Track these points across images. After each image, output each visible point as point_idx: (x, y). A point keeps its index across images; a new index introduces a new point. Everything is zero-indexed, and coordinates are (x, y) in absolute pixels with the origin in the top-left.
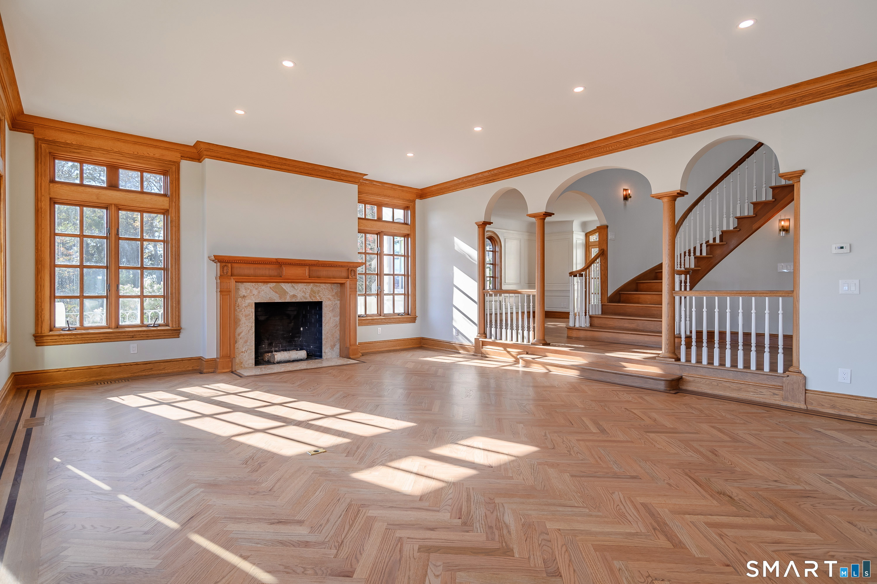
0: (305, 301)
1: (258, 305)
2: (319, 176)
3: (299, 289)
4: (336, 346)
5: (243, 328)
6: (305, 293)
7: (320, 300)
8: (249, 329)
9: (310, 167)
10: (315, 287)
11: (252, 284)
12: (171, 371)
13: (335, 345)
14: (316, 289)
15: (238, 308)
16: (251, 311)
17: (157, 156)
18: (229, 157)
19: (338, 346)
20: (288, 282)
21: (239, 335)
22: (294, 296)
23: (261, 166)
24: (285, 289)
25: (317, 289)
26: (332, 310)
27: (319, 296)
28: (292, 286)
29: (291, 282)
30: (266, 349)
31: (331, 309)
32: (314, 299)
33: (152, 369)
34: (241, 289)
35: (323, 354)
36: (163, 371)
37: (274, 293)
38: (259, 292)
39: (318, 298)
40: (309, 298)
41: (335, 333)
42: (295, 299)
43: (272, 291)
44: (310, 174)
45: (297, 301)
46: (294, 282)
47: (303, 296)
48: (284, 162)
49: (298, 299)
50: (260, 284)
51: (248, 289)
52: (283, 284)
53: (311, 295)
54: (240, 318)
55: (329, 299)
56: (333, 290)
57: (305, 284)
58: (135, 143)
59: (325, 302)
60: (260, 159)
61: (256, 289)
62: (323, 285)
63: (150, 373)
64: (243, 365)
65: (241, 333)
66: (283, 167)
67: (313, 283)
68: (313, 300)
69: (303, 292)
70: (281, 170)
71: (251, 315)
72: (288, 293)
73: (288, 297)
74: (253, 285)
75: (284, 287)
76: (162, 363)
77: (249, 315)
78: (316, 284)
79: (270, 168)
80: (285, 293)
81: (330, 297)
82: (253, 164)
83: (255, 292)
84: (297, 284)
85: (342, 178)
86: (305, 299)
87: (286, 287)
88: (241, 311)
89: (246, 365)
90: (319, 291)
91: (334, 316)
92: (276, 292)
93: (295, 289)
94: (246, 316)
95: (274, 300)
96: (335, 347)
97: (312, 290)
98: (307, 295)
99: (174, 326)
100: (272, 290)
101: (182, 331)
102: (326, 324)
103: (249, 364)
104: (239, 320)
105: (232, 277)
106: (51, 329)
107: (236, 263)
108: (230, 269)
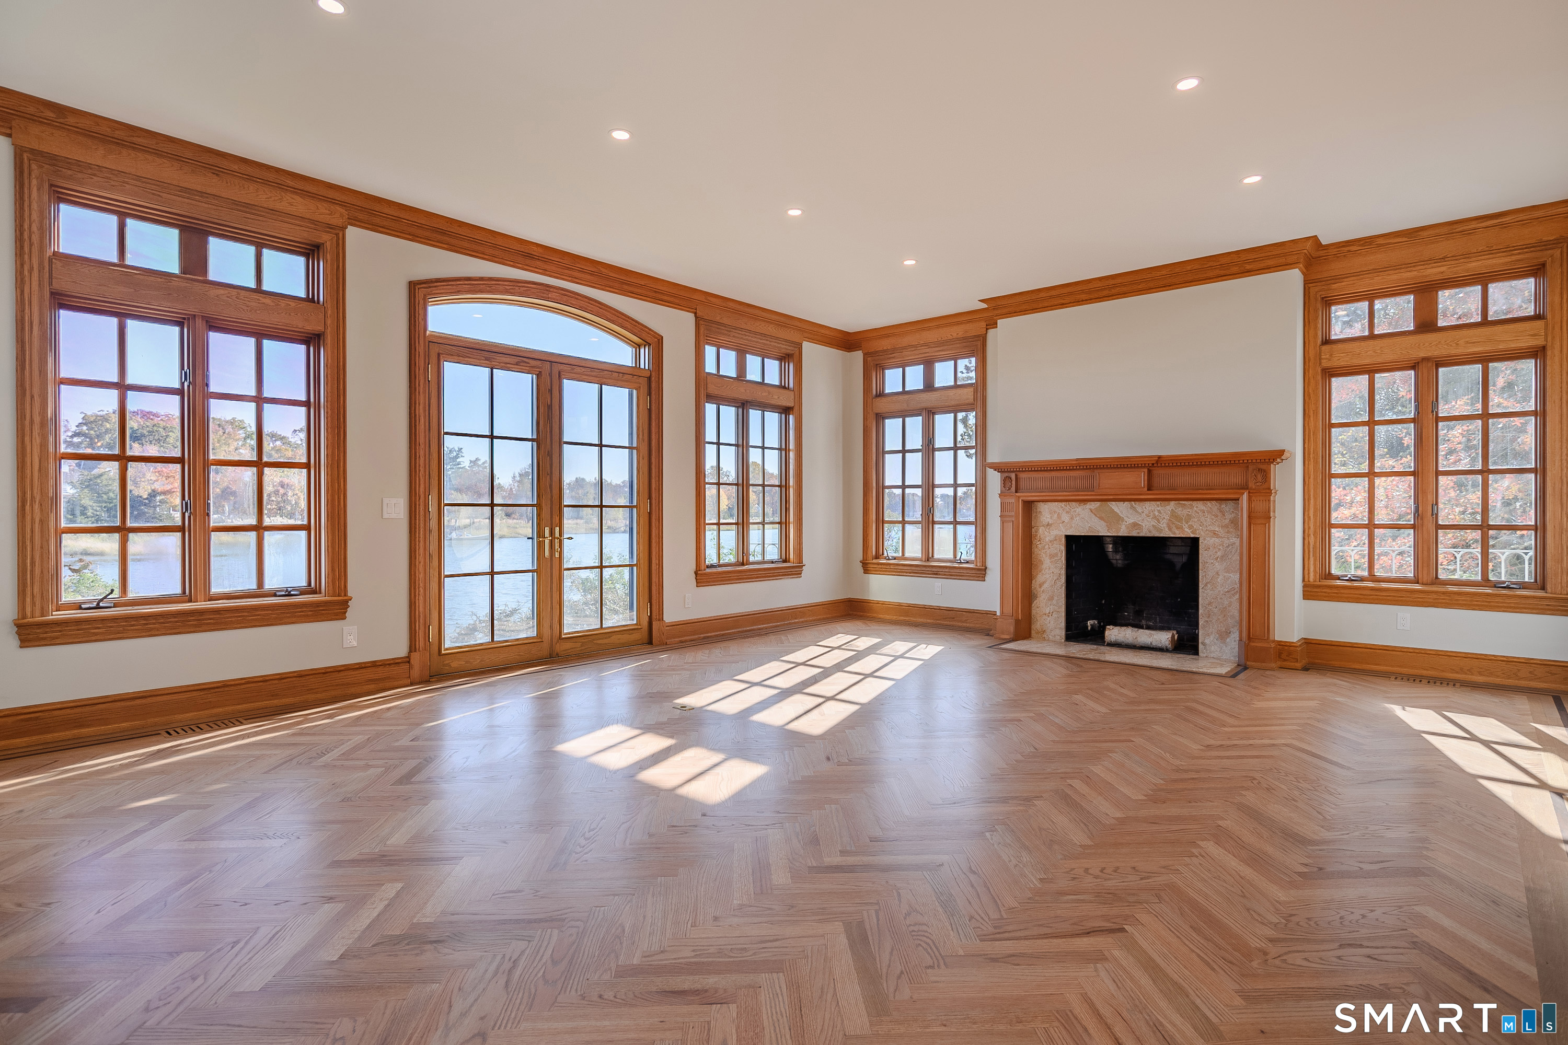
0: (1157, 535)
1: (1071, 540)
2: (1190, 282)
3: (1146, 512)
4: (1232, 636)
5: (1047, 576)
6: (1158, 520)
7: (1194, 536)
8: (1055, 578)
9: (1164, 272)
10: (1180, 509)
11: (1060, 504)
12: (973, 625)
13: (1228, 633)
14: (1182, 512)
15: (1039, 543)
16: (1060, 549)
17: (961, 335)
18: (1025, 307)
19: (1235, 636)
20: (1124, 500)
21: (1040, 586)
22: (1135, 525)
23: (1074, 304)
24: (1118, 512)
25: (1185, 512)
26: (1222, 556)
27: (1191, 527)
28: (1132, 507)
29: (1130, 500)
30: (1129, 619)
31: (1219, 554)
32: (1177, 532)
33: (954, 618)
34: (1043, 513)
35: (1201, 646)
36: (965, 624)
37: (1096, 520)
38: (1072, 518)
39: (1186, 530)
40: (1167, 529)
41: (1229, 606)
42: (1138, 531)
43: (1094, 516)
44: (1170, 286)
45: (1141, 535)
46: (1135, 500)
47: (1153, 526)
48: (1111, 283)
49: (1144, 531)
50: (1074, 503)
51: (1055, 512)
52: (1114, 503)
53: (1171, 525)
54: (1042, 559)
55: (1215, 534)
56: (1224, 515)
57: (1158, 503)
58: (938, 327)
59: (1205, 540)
60: (1071, 294)
61: (1067, 512)
62: (1199, 505)
63: (951, 623)
64: (1046, 636)
65: (1044, 582)
66: (1114, 291)
67: (1175, 501)
68: (1175, 534)
69: (1155, 517)
70: (1110, 298)
71: (1059, 555)
72: (1123, 520)
73: (1123, 527)
74: (1063, 506)
75: (1116, 510)
76: (964, 613)
77: (1056, 555)
78: (1183, 502)
79: (1091, 301)
80: (1119, 519)
81: (1217, 529)
82: (1063, 304)
83: (1066, 518)
84: (1142, 504)
85: (1248, 267)
86: (1157, 531)
87: (1120, 508)
88: (1044, 548)
89: (1051, 637)
90: (1189, 517)
91: (1227, 570)
92: (1101, 518)
93: (1137, 512)
94: (1051, 556)
95: (1098, 531)
96: (1228, 637)
97: (1173, 514)
98: (1163, 525)
99: (979, 565)
100: (1095, 514)
101: (988, 571)
102: (1206, 585)
103: (1055, 636)
104: (1041, 562)
105: (1017, 494)
106: (877, 557)
107: (1022, 471)
108: (1014, 482)
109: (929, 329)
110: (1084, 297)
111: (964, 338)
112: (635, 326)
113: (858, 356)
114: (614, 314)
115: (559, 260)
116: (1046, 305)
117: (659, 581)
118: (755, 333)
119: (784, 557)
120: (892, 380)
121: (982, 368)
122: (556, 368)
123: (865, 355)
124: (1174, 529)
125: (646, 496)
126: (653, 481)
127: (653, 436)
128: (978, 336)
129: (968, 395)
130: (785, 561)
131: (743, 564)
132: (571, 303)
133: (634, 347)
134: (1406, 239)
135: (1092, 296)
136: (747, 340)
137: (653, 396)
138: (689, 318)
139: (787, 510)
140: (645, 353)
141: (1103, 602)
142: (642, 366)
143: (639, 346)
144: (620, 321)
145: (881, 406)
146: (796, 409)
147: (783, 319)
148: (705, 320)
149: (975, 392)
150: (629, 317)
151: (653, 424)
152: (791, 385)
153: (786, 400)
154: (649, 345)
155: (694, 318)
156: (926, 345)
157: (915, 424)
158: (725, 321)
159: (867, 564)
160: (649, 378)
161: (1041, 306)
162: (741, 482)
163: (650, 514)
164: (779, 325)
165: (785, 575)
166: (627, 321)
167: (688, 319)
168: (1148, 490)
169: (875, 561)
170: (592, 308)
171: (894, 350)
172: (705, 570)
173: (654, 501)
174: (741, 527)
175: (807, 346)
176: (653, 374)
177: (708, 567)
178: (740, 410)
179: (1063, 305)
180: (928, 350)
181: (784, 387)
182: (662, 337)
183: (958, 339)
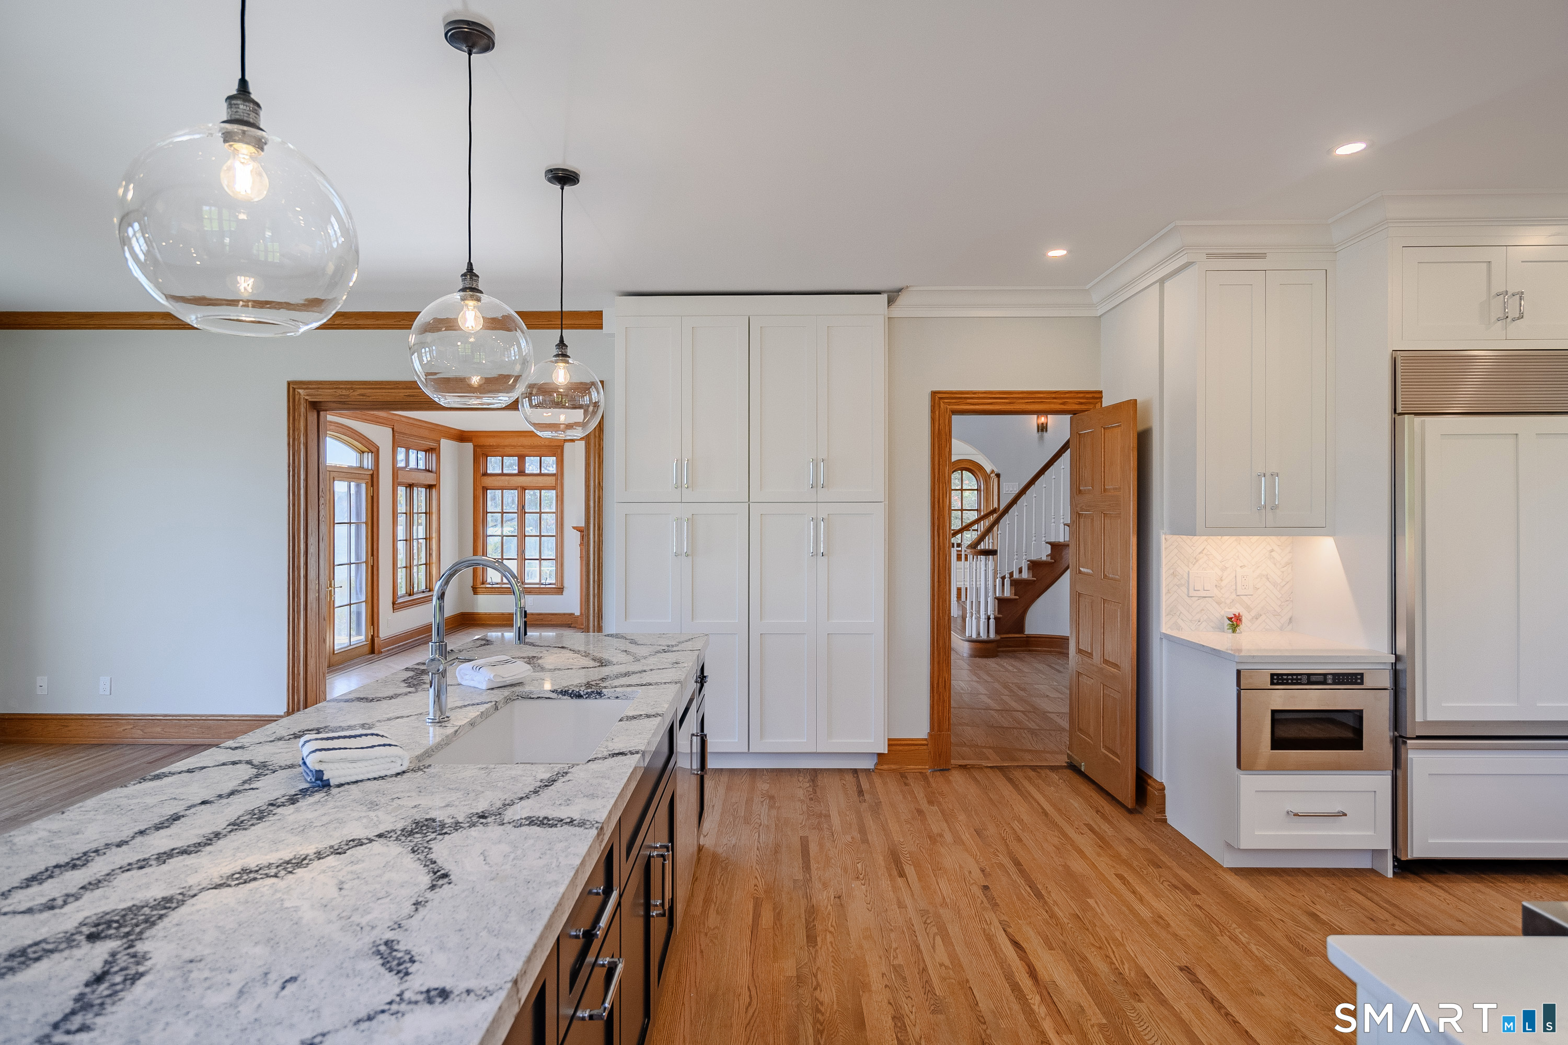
99: (560, 586)
101: (564, 590)
106: (483, 583)
109: (525, 436)
111: (549, 446)
112: (367, 441)
113: (469, 446)
119: (428, 587)
120: (494, 465)
121: (560, 464)
122: (333, 474)
123: (474, 446)
126: (375, 544)
127: (375, 514)
128: (559, 446)
129: (551, 481)
130: (430, 591)
131: (411, 595)
132: (339, 431)
133: (359, 453)
137: (375, 487)
138: (389, 431)
139: (432, 554)
140: (371, 459)
142: (369, 468)
143: (363, 452)
144: (361, 439)
145: (487, 481)
146: (438, 485)
147: (432, 426)
148: (397, 432)
149: (557, 480)
150: (365, 436)
151: (375, 506)
152: (433, 469)
153: (430, 479)
154: (372, 453)
155: (392, 432)
156: (523, 446)
157: (511, 496)
158: (406, 431)
159: (476, 588)
160: (372, 476)
164: (429, 431)
166: (364, 439)
167: (390, 434)
169: (482, 586)
170: (348, 432)
171: (498, 446)
172: (396, 600)
173: (375, 558)
175: (444, 442)
176: (375, 473)
177: (397, 598)
178: (408, 489)
180: (523, 450)
181: (429, 471)
182: (377, 445)
183: (546, 446)
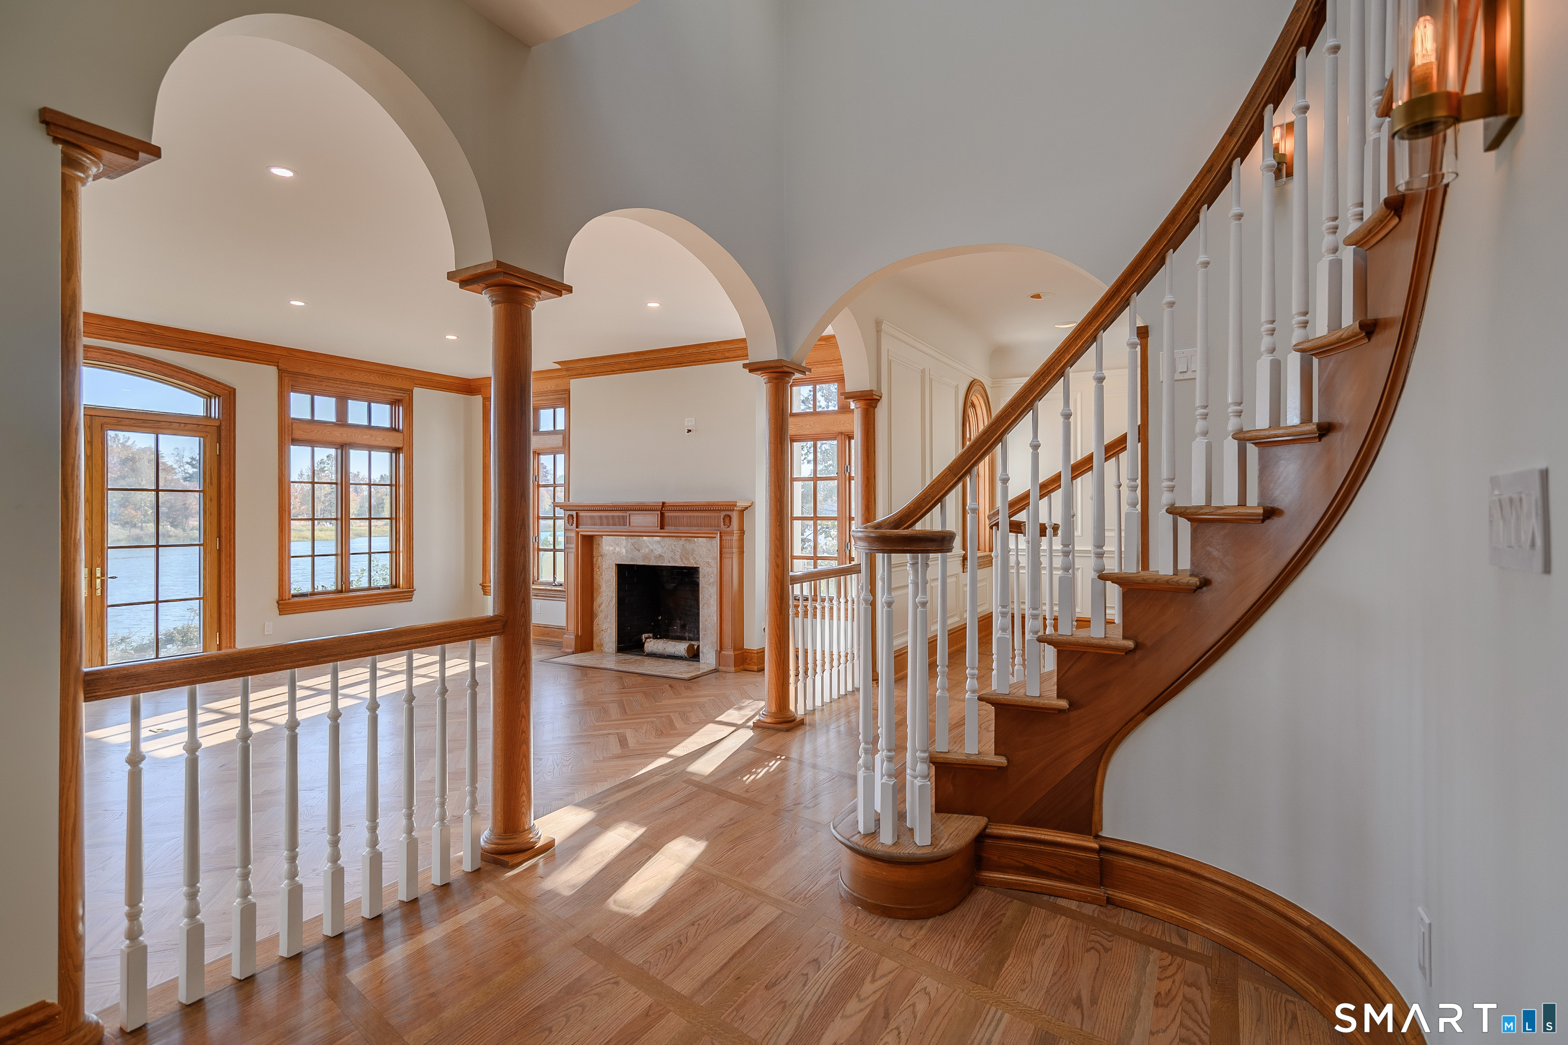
0: (674, 564)
1: (620, 568)
3: (664, 545)
5: (604, 598)
6: (673, 553)
7: (695, 566)
8: (609, 600)
10: (688, 544)
11: (612, 538)
14: (689, 546)
15: (596, 570)
16: (613, 577)
18: (588, 371)
20: (649, 535)
21: (599, 606)
22: (660, 556)
25: (691, 546)
27: (694, 558)
28: (656, 541)
29: (654, 536)
31: (711, 582)
32: (686, 563)
33: (548, 634)
34: (601, 546)
35: (701, 655)
36: (556, 639)
37: (634, 551)
38: (620, 549)
39: (692, 561)
40: (680, 560)
42: (662, 561)
43: (634, 548)
45: (664, 564)
46: (657, 536)
47: (671, 557)
49: (667, 561)
50: (621, 537)
51: (609, 544)
53: (682, 557)
54: (600, 584)
55: (708, 564)
56: (714, 549)
57: (674, 539)
58: (537, 379)
59: (702, 569)
60: (617, 363)
61: (617, 545)
62: (698, 541)
63: (546, 638)
64: (602, 646)
65: (602, 603)
67: (683, 537)
68: (684, 564)
69: (672, 551)
71: (613, 580)
72: (653, 552)
73: (653, 558)
74: (616, 539)
76: (556, 630)
77: (610, 580)
78: (690, 538)
80: (649, 551)
81: (709, 561)
83: (616, 549)
84: (664, 539)
85: (727, 355)
87: (647, 542)
88: (600, 574)
89: (606, 647)
90: (694, 550)
93: (661, 545)
95: (637, 561)
97: (684, 549)
98: (677, 556)
103: (609, 649)
104: (600, 587)
105: (577, 529)
107: (581, 510)
108: (575, 519)
110: (627, 366)
111: (556, 391)
112: (200, 380)
113: (477, 400)
114: (172, 370)
115: (99, 323)
116: (603, 370)
117: (230, 612)
118: (354, 382)
119: (394, 583)
121: (568, 419)
123: (484, 399)
124: (684, 560)
125: (216, 534)
126: (223, 521)
127: (224, 480)
128: (564, 390)
129: (561, 439)
130: (395, 587)
131: (341, 591)
132: (116, 361)
133: (205, 399)
134: (824, 343)
135: (632, 367)
136: (344, 388)
137: (223, 443)
138: (271, 371)
139: (397, 540)
140: (215, 403)
141: (660, 618)
142: (213, 415)
143: (210, 397)
146: (408, 448)
147: (386, 369)
148: (288, 372)
149: (564, 438)
150: (191, 372)
151: (224, 469)
152: (401, 427)
153: (395, 440)
154: (219, 397)
155: (277, 371)
158: (315, 372)
159: (485, 587)
160: (219, 427)
161: (598, 371)
162: (339, 516)
163: (220, 551)
164: (384, 374)
165: (392, 600)
166: (190, 376)
167: (270, 373)
168: (661, 528)
170: (144, 365)
172: (289, 599)
173: (223, 539)
174: (339, 558)
175: (418, 391)
176: (223, 423)
177: (294, 596)
178: (340, 451)
179: (613, 372)
181: (394, 429)
182: (235, 390)
183: (561, 389)
